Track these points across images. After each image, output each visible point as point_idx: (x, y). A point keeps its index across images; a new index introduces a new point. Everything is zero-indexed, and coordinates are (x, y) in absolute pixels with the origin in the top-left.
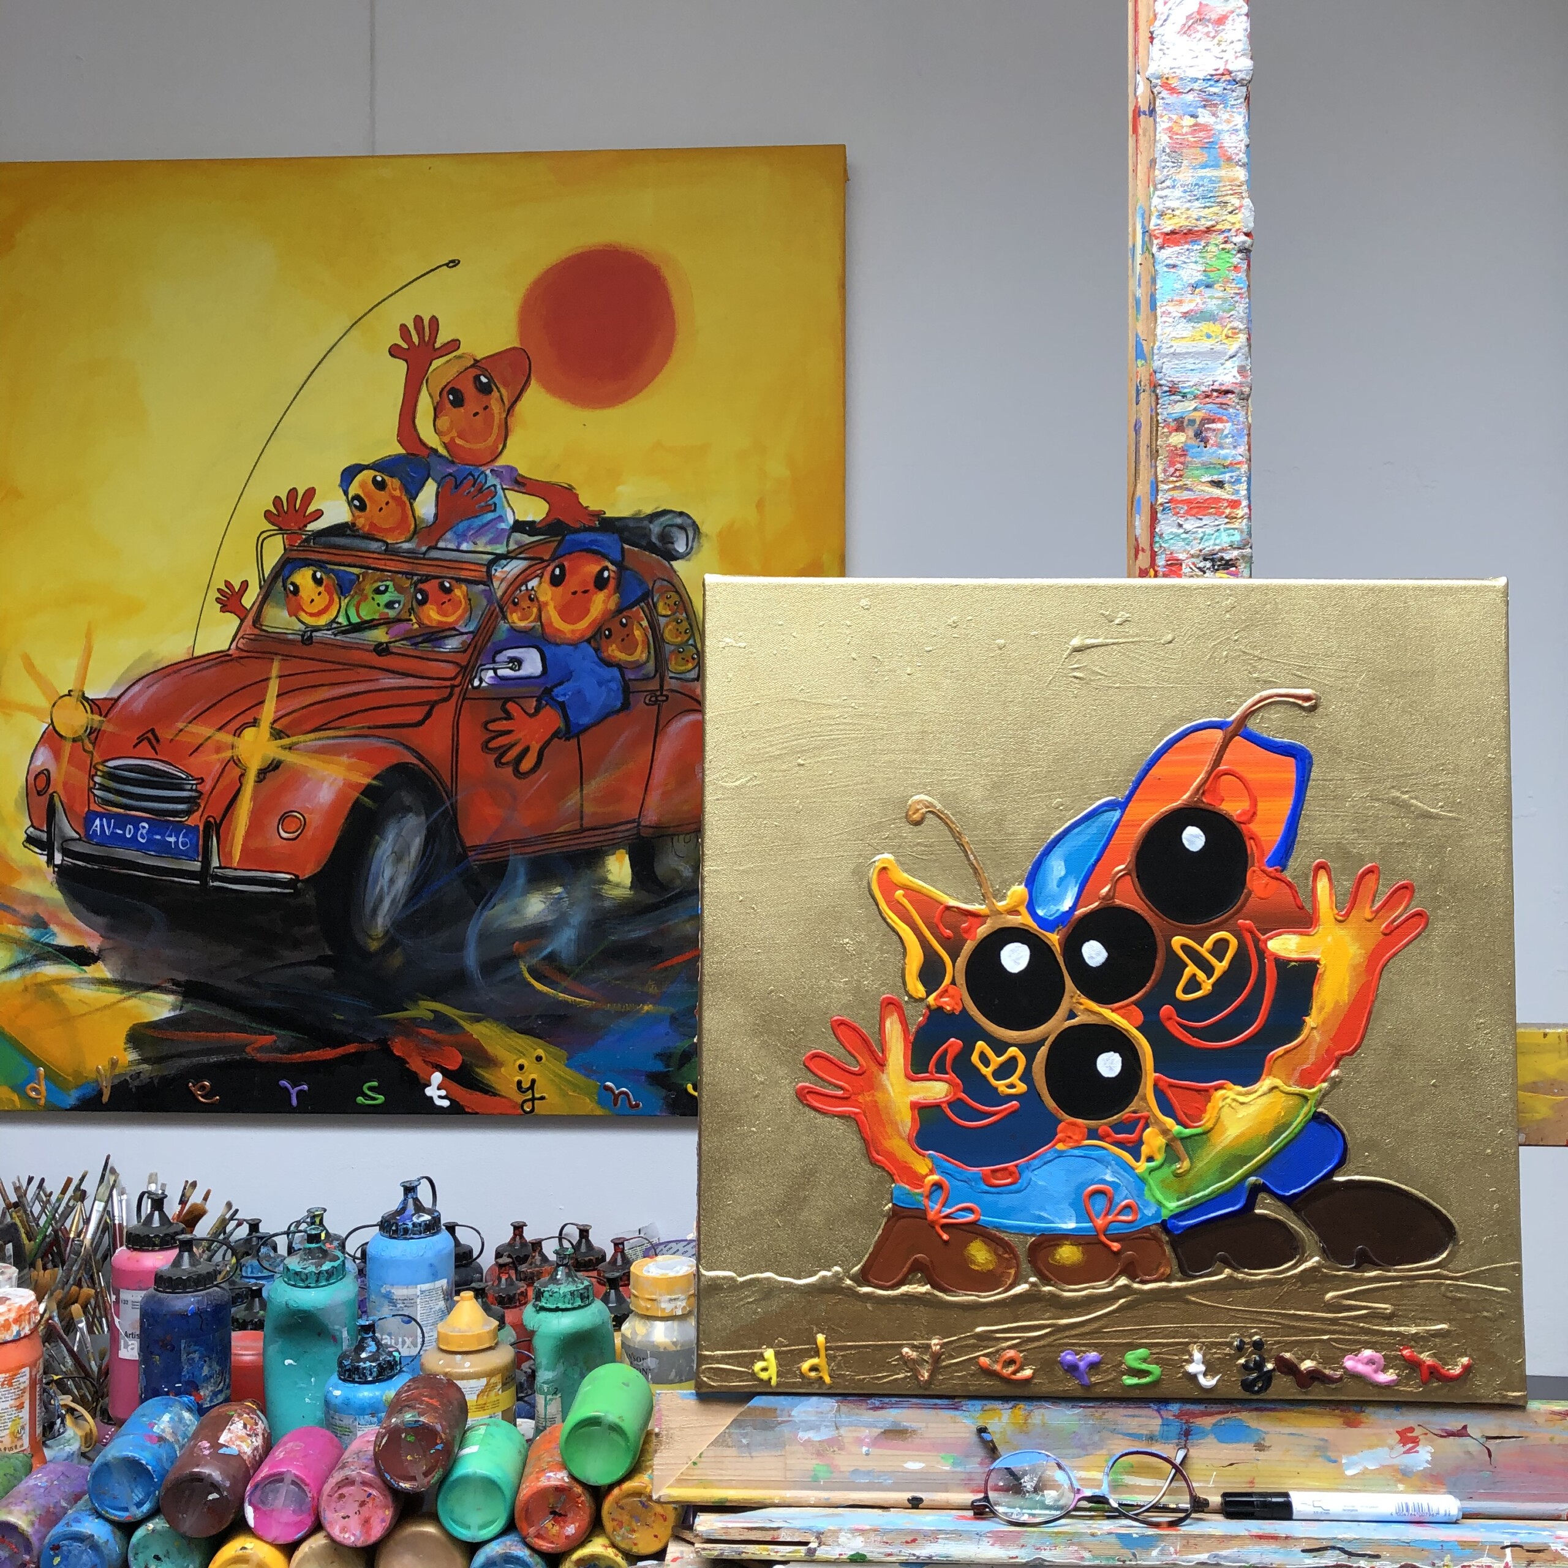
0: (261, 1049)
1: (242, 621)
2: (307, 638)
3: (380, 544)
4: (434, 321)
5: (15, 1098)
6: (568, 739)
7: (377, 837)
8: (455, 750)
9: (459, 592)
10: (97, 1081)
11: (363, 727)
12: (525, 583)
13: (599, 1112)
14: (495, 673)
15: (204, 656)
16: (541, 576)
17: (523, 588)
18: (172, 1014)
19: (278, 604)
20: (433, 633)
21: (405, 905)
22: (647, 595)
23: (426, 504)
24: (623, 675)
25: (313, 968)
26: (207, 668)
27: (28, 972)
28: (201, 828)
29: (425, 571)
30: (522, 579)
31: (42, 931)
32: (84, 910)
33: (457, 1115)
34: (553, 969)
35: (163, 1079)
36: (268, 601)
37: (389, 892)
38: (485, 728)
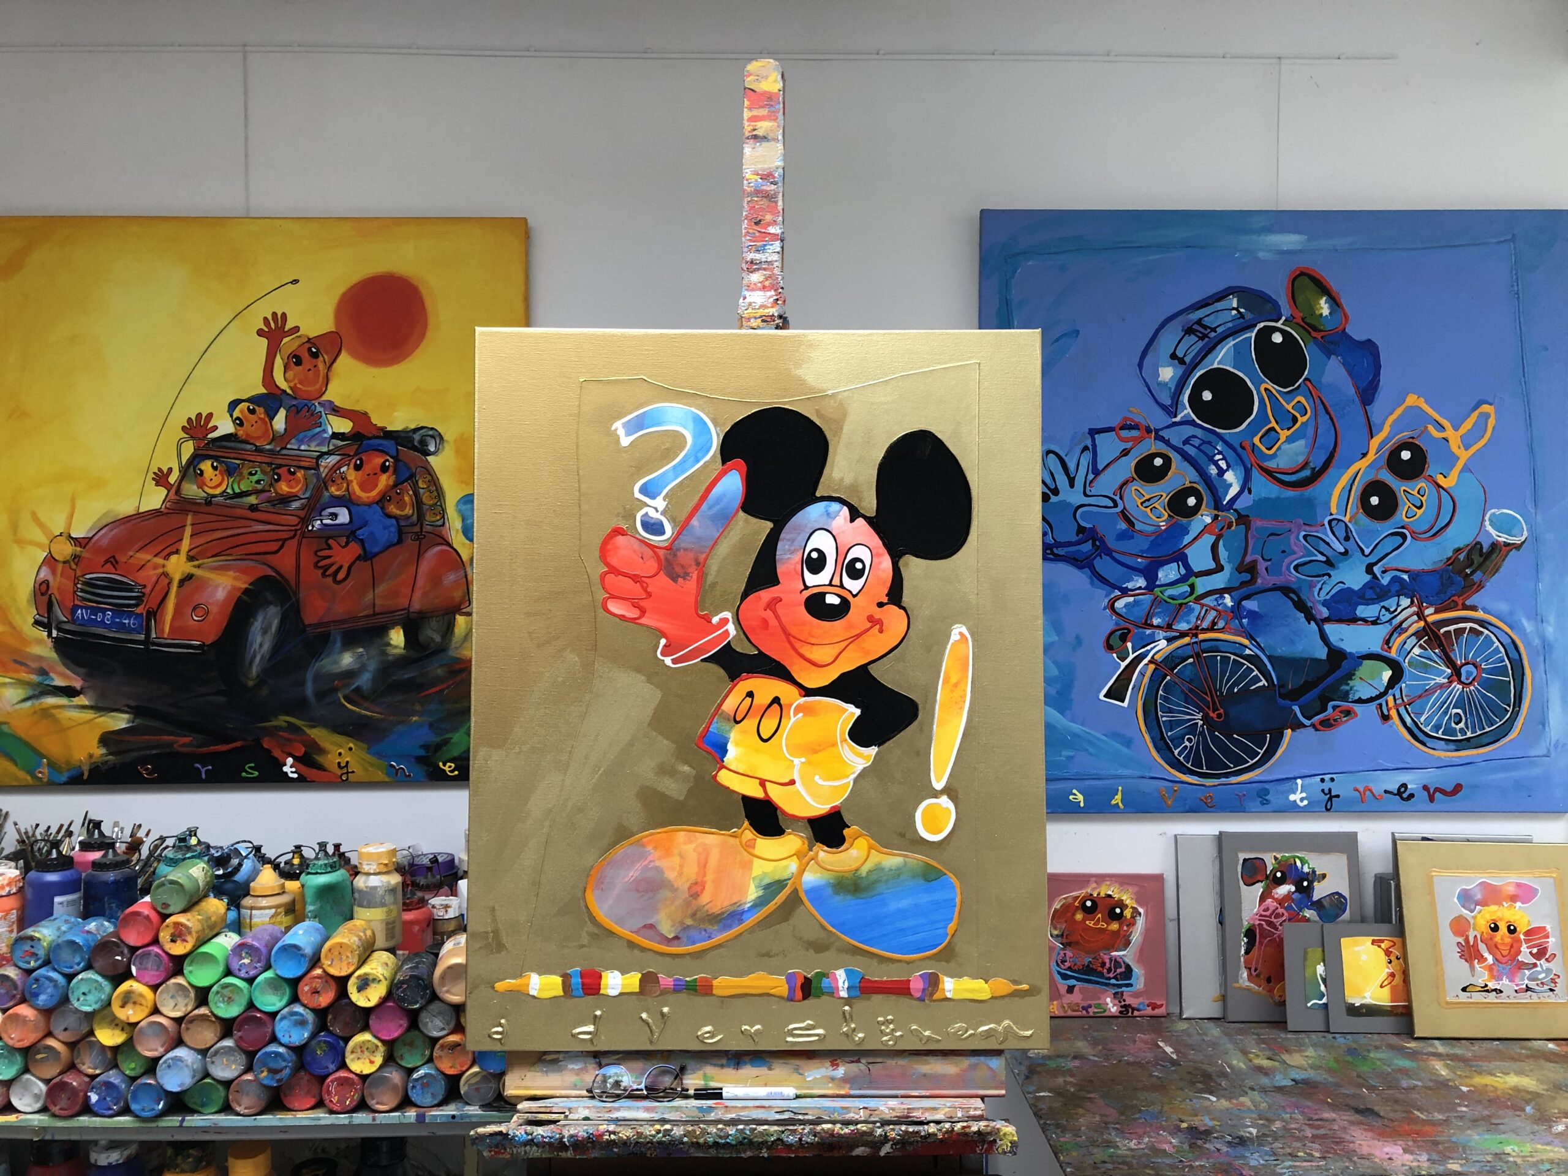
0: (183, 745)
1: (169, 491)
2: (209, 501)
3: (253, 446)
4: (284, 315)
5: (29, 778)
6: (365, 561)
7: (252, 620)
8: (298, 567)
9: (300, 474)
10: (80, 766)
11: (242, 555)
12: (339, 469)
14: (322, 522)
15: (145, 512)
16: (348, 465)
17: (338, 472)
18: (128, 725)
19: (191, 483)
20: (284, 499)
21: (269, 660)
22: (412, 476)
23: (280, 422)
24: (398, 523)
25: (214, 697)
26: (148, 519)
27: (37, 702)
28: (144, 615)
29: (279, 462)
30: (337, 466)
31: (45, 677)
32: (72, 666)
33: (302, 782)
34: (357, 696)
35: (122, 764)
36: (185, 479)
37: (260, 652)
38: (316, 555)
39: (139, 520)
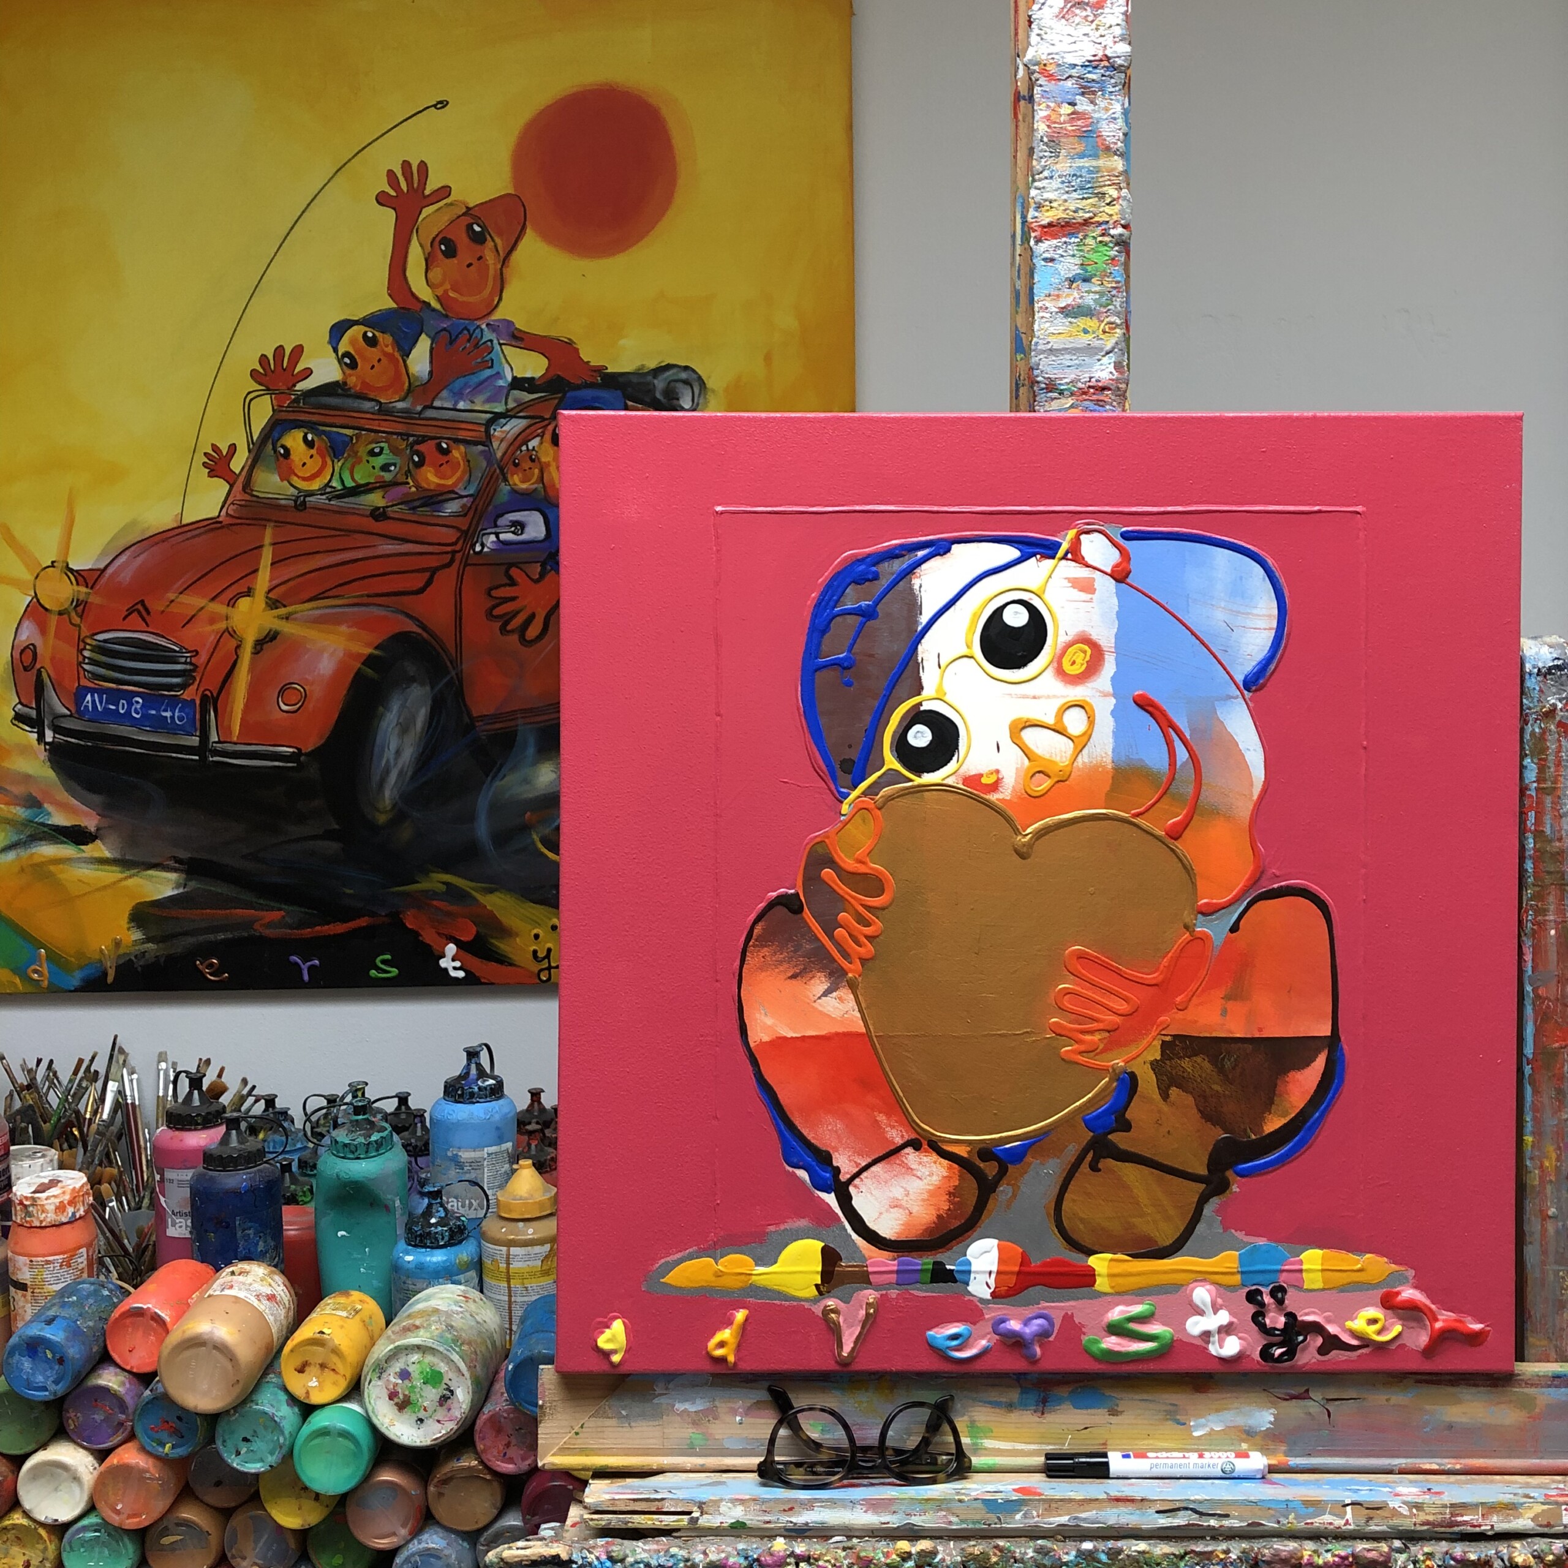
0: (269, 925)
1: (231, 486)
2: (300, 503)
3: (373, 403)
4: (423, 167)
5: (17, 981)
8: (459, 617)
9: (457, 454)
10: (100, 961)
11: (362, 596)
12: (526, 443)
14: (497, 537)
15: (192, 524)
16: (542, 435)
17: (524, 448)
18: (176, 892)
20: (431, 497)
21: (412, 778)
23: (420, 360)
25: (320, 843)
26: (196, 536)
27: (24, 853)
28: (198, 702)
29: (421, 431)
30: (522, 438)
31: (36, 810)
32: (79, 788)
33: (472, 985)
35: (170, 958)
36: (258, 465)
37: (395, 764)
38: (490, 595)
39: (184, 537)
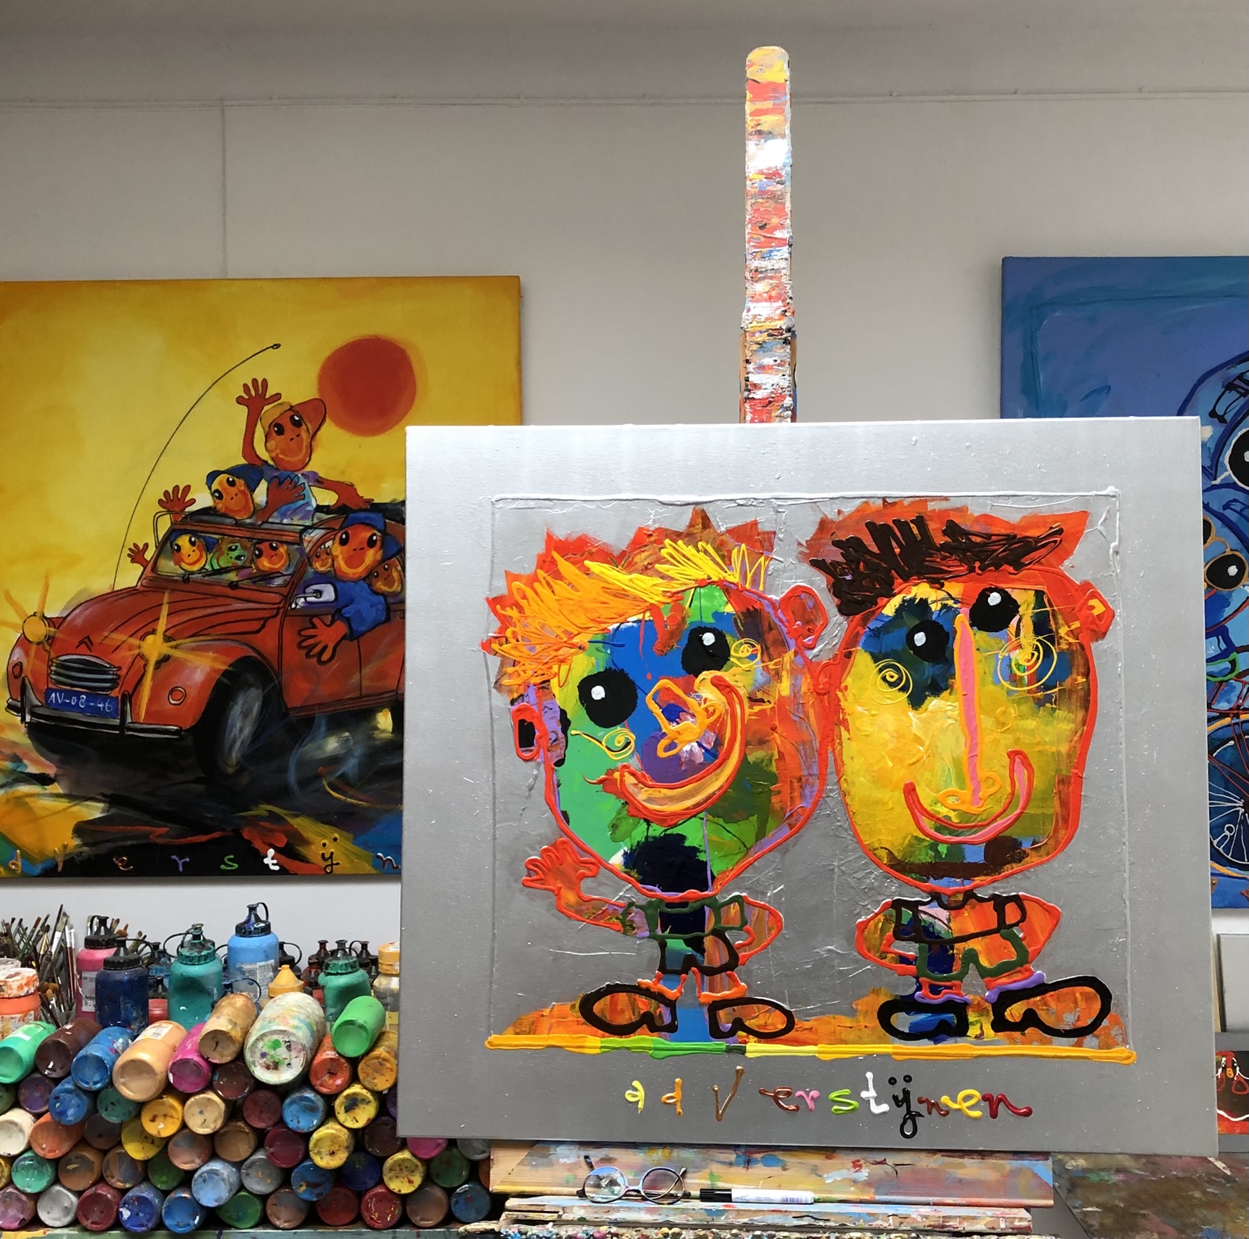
0: (159, 836)
1: (145, 568)
2: (186, 578)
4: (265, 382)
5: (2, 870)
6: (352, 641)
7: (231, 703)
8: (280, 648)
9: (282, 549)
10: (54, 858)
11: (222, 634)
12: (324, 544)
13: (373, 872)
14: (305, 599)
15: (121, 590)
16: (334, 539)
17: (323, 547)
18: (102, 815)
20: (265, 575)
21: (250, 745)
22: (400, 550)
23: (261, 494)
24: (386, 600)
25: (192, 785)
26: (121, 598)
27: (10, 790)
28: (120, 698)
29: (260, 536)
30: (322, 541)
31: (19, 764)
32: (45, 751)
33: (284, 875)
34: (343, 783)
35: (97, 856)
36: (161, 556)
37: (240, 737)
38: (300, 634)
39: (115, 598)
